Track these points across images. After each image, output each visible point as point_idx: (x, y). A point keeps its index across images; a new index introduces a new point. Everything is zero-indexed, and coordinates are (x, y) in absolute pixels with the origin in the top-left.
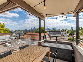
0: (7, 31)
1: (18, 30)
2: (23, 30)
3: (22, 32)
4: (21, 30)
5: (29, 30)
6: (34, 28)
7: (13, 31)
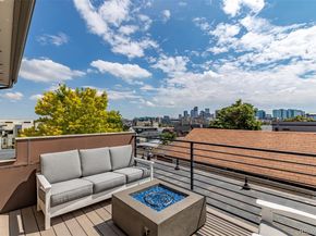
0: (113, 121)
1: (142, 120)
2: (157, 119)
3: (156, 125)
4: (152, 119)
5: (177, 117)
6: (196, 109)
7: (127, 121)
